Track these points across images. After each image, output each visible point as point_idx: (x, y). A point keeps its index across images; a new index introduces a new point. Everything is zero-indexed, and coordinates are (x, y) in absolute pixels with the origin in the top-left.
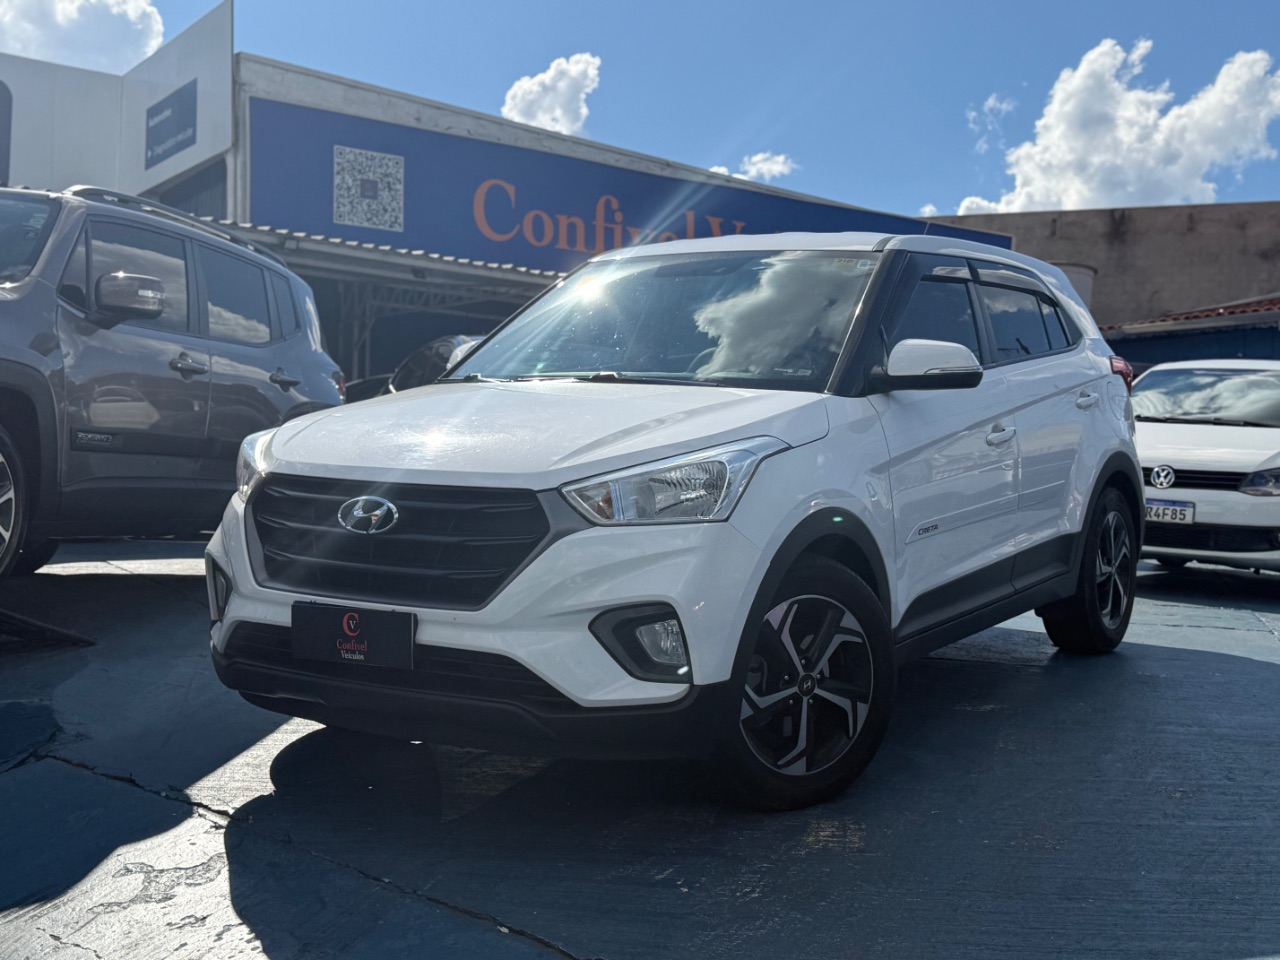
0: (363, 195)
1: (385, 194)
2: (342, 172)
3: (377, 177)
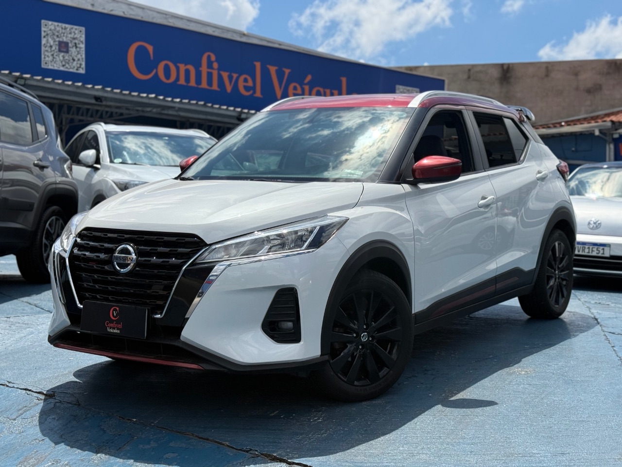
0: (60, 51)
1: (73, 50)
2: (46, 37)
3: (69, 40)
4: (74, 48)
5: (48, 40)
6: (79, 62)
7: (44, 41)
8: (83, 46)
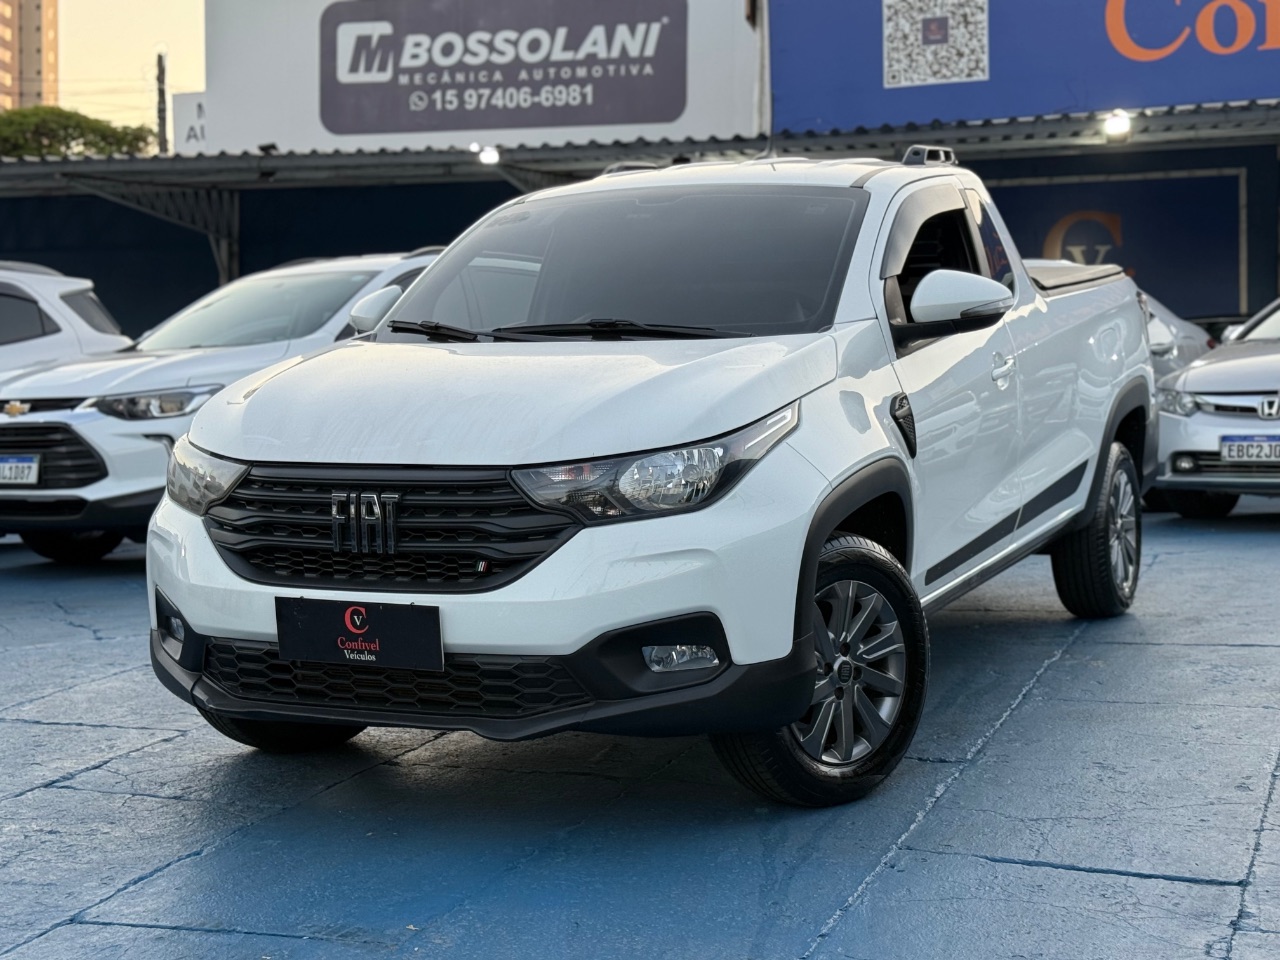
0: (927, 41)
1: (958, 34)
2: (894, 18)
3: (948, 11)
4: (962, 26)
5: (897, 25)
6: (973, 57)
7: (888, 29)
8: (983, 18)
